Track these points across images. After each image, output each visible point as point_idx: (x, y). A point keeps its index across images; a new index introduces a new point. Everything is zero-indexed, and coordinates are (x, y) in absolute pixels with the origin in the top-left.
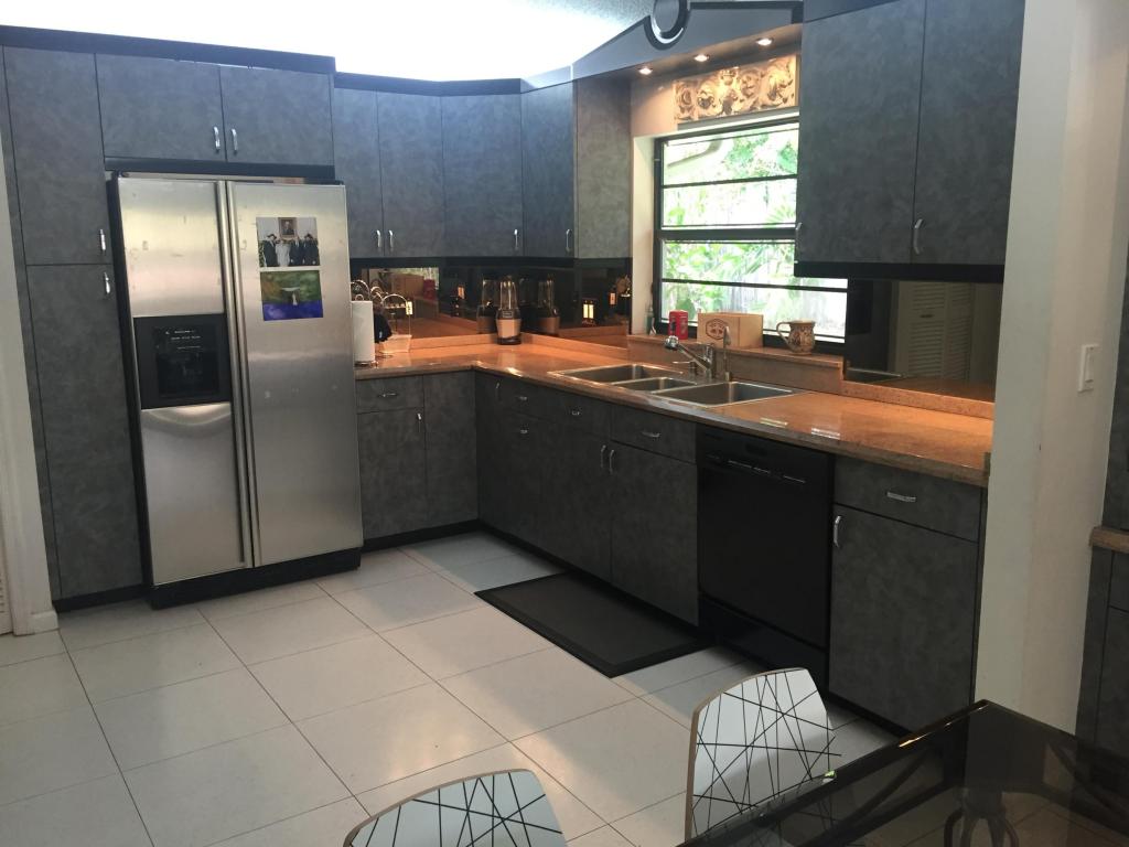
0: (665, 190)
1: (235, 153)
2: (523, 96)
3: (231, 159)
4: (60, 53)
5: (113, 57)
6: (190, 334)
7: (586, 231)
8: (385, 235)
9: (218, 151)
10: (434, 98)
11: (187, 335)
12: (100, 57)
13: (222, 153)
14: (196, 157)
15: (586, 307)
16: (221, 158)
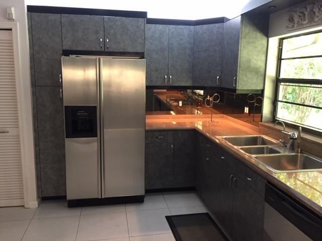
0: (282, 61)
1: (108, 48)
2: (225, 24)
3: (106, 50)
4: (49, 14)
5: (67, 15)
6: (84, 113)
7: (243, 78)
8: (168, 77)
9: (101, 47)
10: (192, 26)
11: (82, 113)
12: (62, 15)
13: (103, 48)
14: (94, 50)
15: (246, 108)
16: (103, 50)
